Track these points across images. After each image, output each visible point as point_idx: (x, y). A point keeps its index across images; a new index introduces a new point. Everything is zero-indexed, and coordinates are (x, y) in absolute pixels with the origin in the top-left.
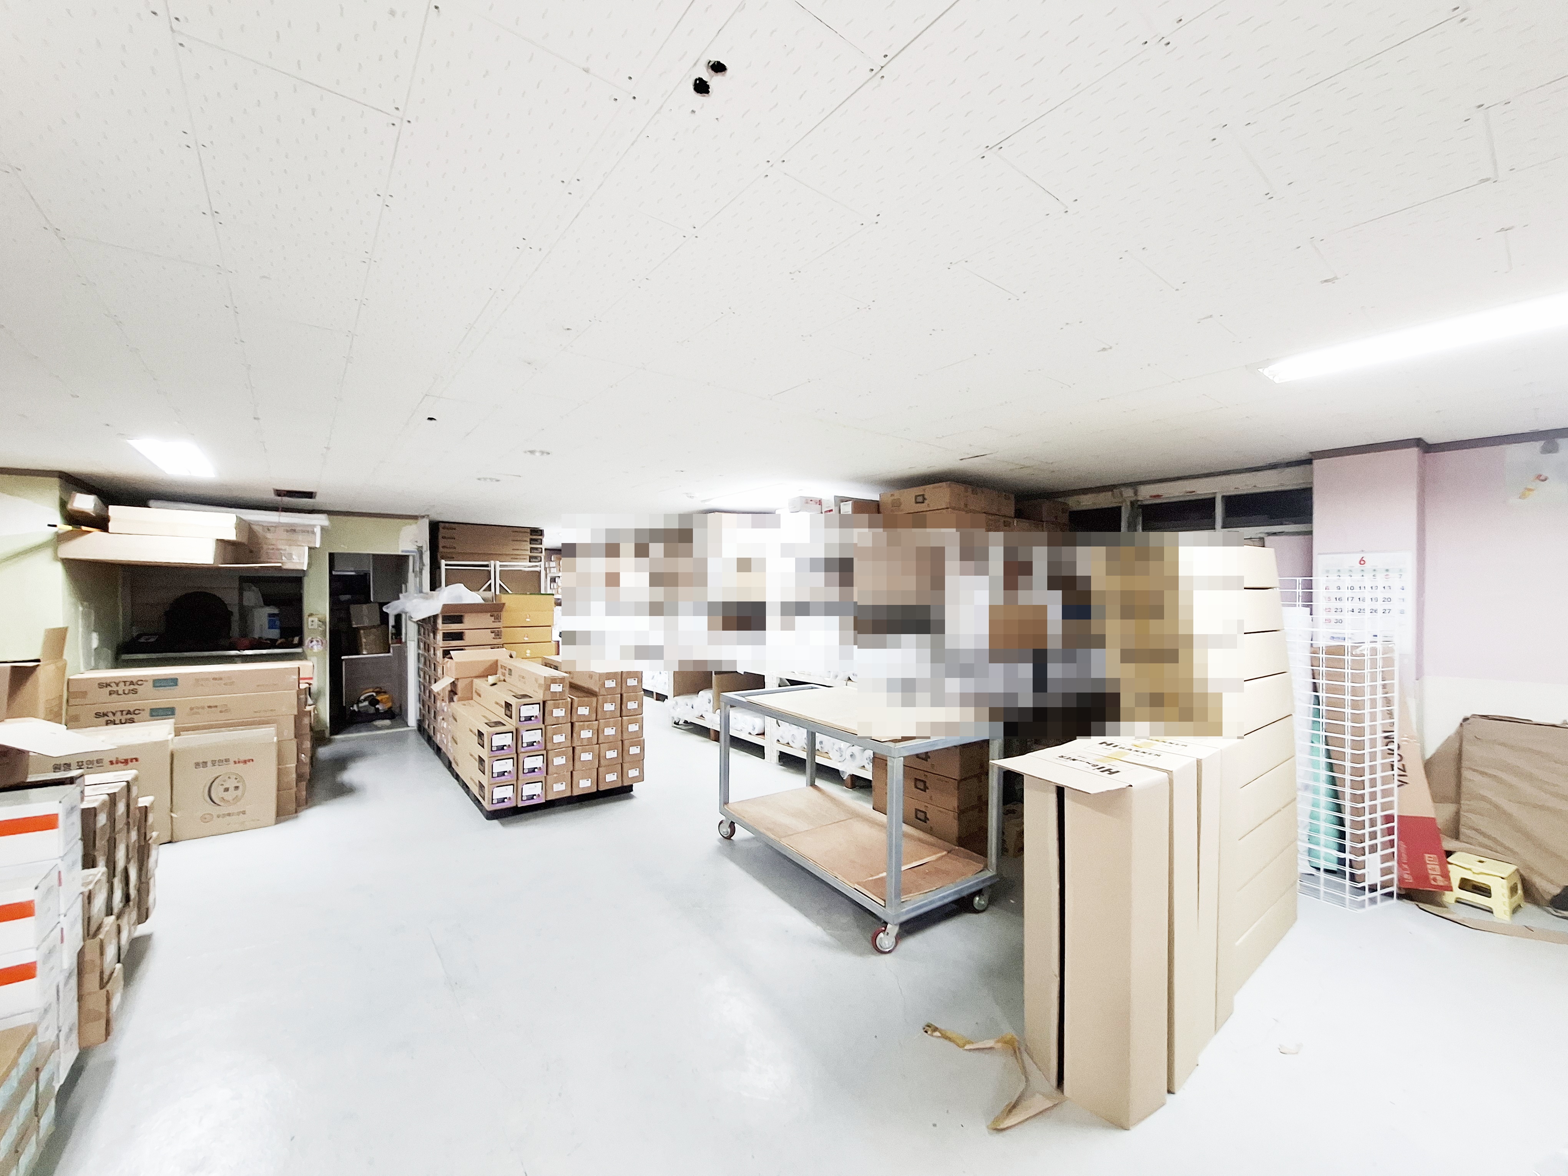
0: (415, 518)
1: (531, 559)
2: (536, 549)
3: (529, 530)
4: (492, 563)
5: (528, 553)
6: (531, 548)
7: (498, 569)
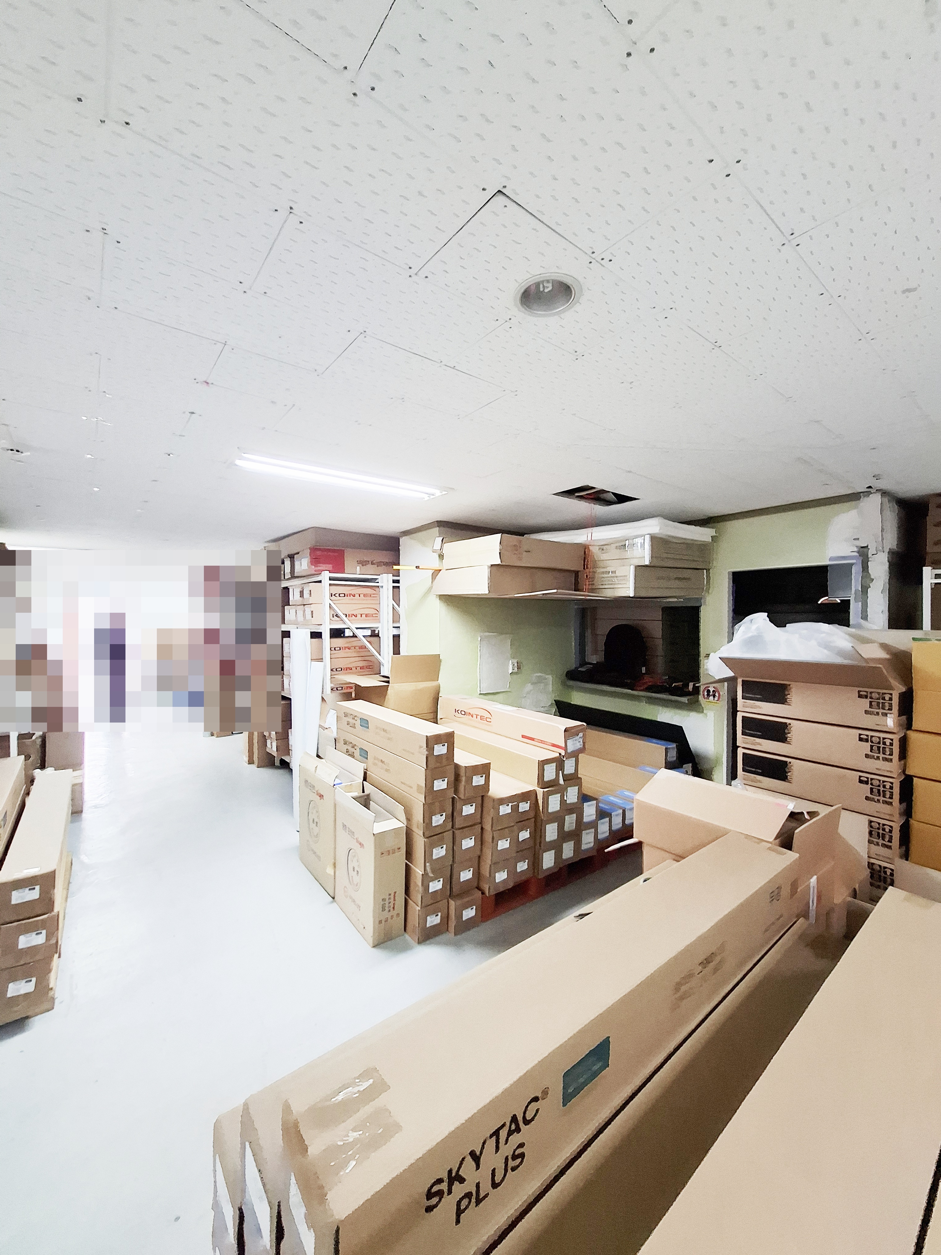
0: (854, 497)
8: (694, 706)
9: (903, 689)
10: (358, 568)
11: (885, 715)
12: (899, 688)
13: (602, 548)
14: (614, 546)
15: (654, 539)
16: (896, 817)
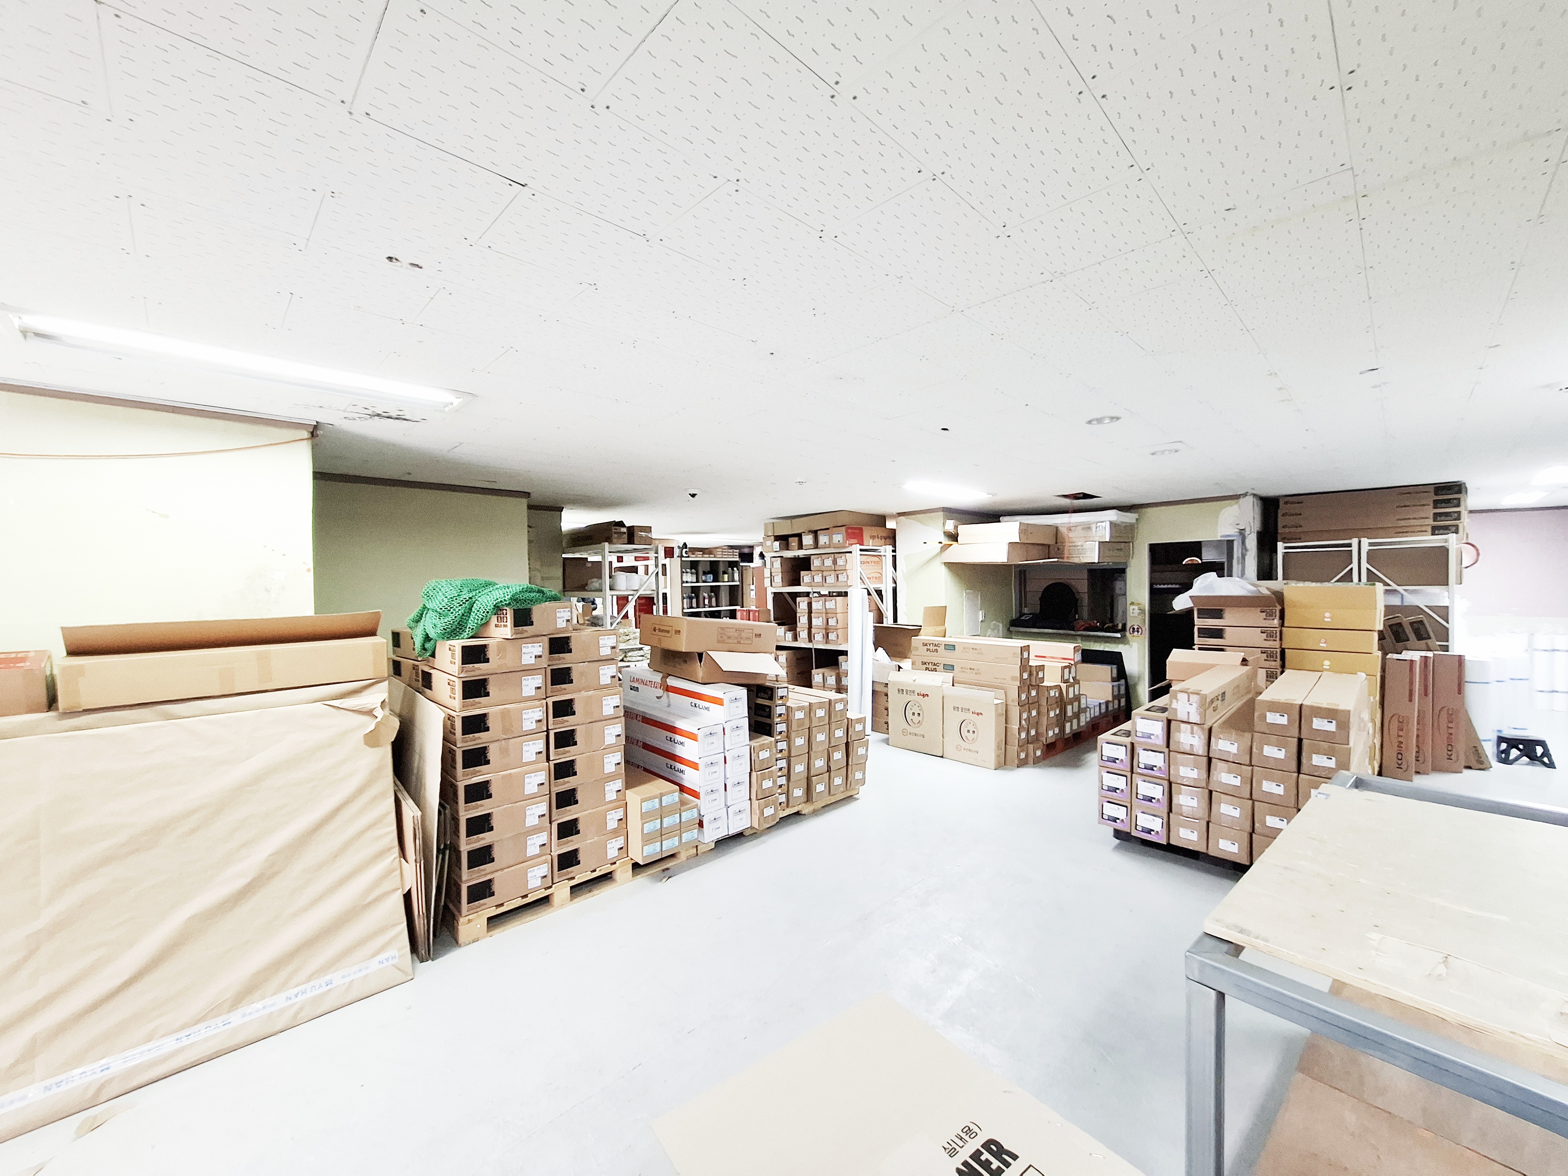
0: (1236, 497)
1: (1435, 530)
2: (1447, 514)
3: (1432, 488)
4: (1355, 542)
5: (1431, 522)
6: (1435, 514)
7: (1365, 548)
8: (1123, 640)
9: (1281, 608)
10: (871, 541)
11: (1274, 619)
12: (1279, 608)
13: (1070, 529)
14: (1079, 528)
15: (1112, 524)
16: (1279, 667)
